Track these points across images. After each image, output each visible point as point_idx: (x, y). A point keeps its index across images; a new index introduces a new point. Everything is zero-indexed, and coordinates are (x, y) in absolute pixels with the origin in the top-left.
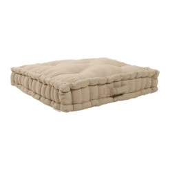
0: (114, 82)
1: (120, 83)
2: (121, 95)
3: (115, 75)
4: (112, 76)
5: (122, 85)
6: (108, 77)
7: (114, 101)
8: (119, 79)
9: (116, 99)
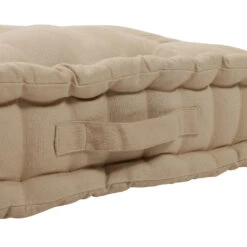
0: (111, 93)
1: (140, 101)
2: (146, 157)
3: (117, 59)
4: (102, 64)
5: (153, 112)
6: (77, 67)
7: (111, 189)
8: (138, 84)
9: (119, 176)
